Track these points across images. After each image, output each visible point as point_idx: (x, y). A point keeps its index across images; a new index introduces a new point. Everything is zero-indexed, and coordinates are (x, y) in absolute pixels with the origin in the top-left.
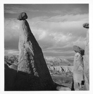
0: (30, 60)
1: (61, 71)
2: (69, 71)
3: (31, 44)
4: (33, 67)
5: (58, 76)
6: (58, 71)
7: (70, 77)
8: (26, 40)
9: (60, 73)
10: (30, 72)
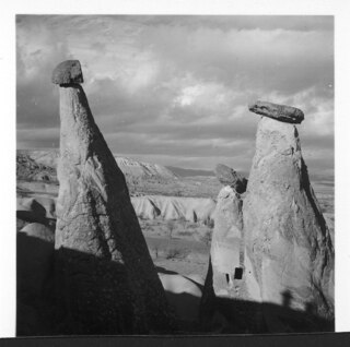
0: (98, 216)
1: (151, 217)
2: (177, 216)
3: (100, 165)
4: (107, 235)
6: (141, 217)
7: (182, 237)
8: (84, 153)
9: (148, 222)
10: (100, 252)
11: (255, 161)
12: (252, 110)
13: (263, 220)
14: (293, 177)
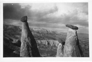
0: (29, 50)
1: (47, 45)
2: (54, 45)
3: (30, 39)
4: (31, 55)
5: (44, 49)
6: (44, 45)
7: (54, 51)
8: (27, 37)
9: (46, 46)
11: (67, 38)
12: (66, 26)
13: (67, 52)
14: (75, 42)
